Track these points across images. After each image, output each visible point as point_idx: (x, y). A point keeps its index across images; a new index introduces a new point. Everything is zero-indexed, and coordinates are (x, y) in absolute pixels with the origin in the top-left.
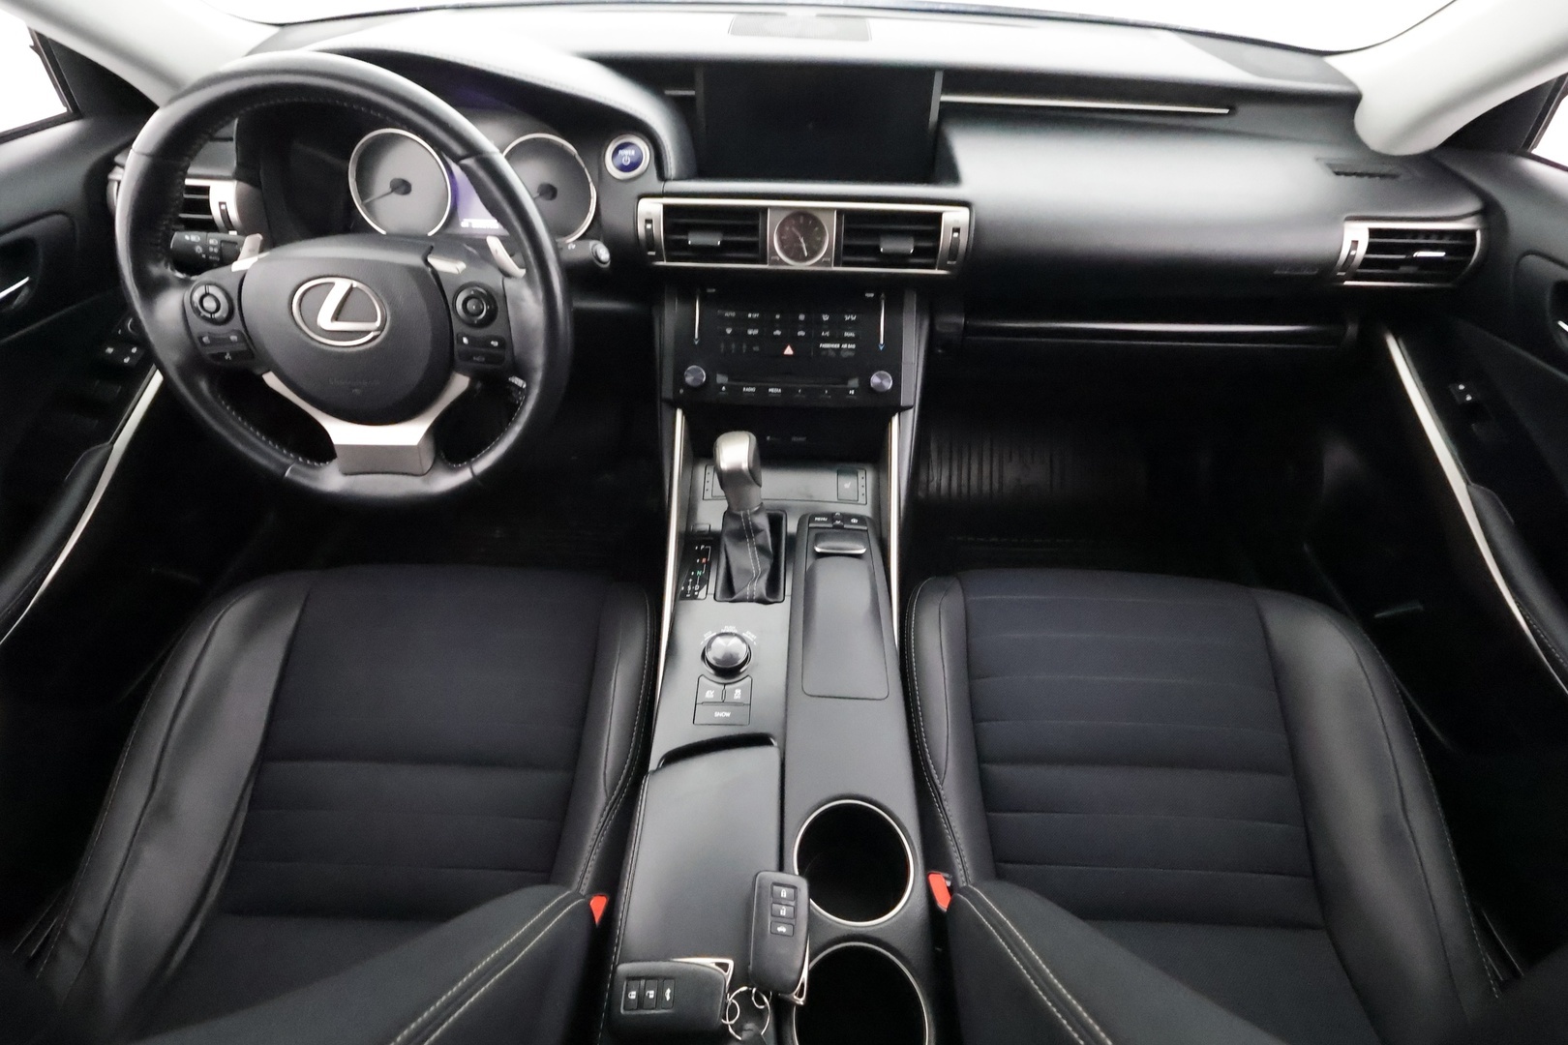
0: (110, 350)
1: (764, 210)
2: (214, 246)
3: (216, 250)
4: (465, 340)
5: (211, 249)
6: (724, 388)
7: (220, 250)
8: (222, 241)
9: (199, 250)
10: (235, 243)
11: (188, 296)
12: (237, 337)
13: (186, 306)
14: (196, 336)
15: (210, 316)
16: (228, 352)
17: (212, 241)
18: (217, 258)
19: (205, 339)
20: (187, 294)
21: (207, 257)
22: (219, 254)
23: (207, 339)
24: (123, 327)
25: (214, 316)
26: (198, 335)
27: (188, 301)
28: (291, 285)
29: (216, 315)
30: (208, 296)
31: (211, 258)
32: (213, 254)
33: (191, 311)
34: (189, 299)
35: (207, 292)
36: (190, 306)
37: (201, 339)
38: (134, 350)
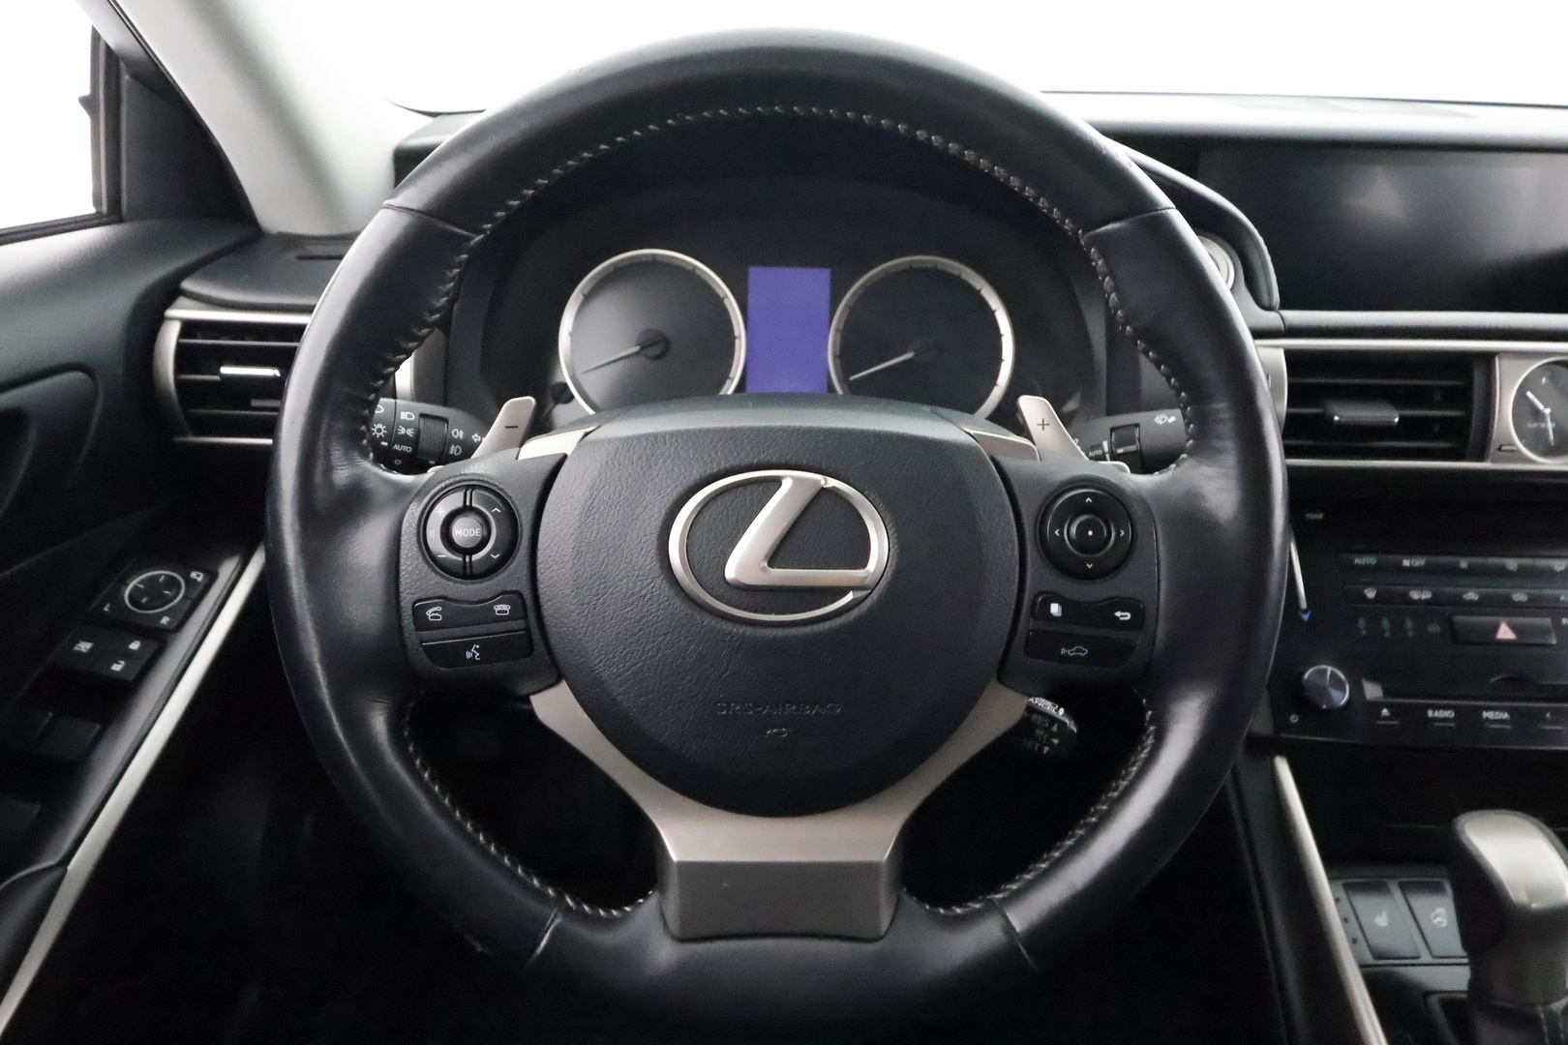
0: (84, 646)
1: (1488, 357)
2: (407, 425)
3: (410, 432)
4: (1055, 609)
5: (402, 431)
6: (1385, 712)
7: (418, 433)
8: (423, 416)
9: (379, 430)
10: (445, 420)
11: (417, 515)
12: (506, 607)
13: (404, 538)
14: (410, 605)
15: (460, 559)
16: (477, 642)
17: (404, 416)
18: (407, 449)
19: (429, 613)
20: (414, 511)
21: (391, 445)
22: (415, 442)
23: (435, 612)
24: (115, 598)
25: (471, 559)
26: (414, 603)
27: (414, 526)
28: (676, 487)
29: (476, 557)
30: (467, 513)
31: (396, 447)
32: (404, 440)
33: (415, 549)
34: (416, 522)
35: (468, 503)
36: (415, 538)
37: (418, 612)
38: (135, 646)
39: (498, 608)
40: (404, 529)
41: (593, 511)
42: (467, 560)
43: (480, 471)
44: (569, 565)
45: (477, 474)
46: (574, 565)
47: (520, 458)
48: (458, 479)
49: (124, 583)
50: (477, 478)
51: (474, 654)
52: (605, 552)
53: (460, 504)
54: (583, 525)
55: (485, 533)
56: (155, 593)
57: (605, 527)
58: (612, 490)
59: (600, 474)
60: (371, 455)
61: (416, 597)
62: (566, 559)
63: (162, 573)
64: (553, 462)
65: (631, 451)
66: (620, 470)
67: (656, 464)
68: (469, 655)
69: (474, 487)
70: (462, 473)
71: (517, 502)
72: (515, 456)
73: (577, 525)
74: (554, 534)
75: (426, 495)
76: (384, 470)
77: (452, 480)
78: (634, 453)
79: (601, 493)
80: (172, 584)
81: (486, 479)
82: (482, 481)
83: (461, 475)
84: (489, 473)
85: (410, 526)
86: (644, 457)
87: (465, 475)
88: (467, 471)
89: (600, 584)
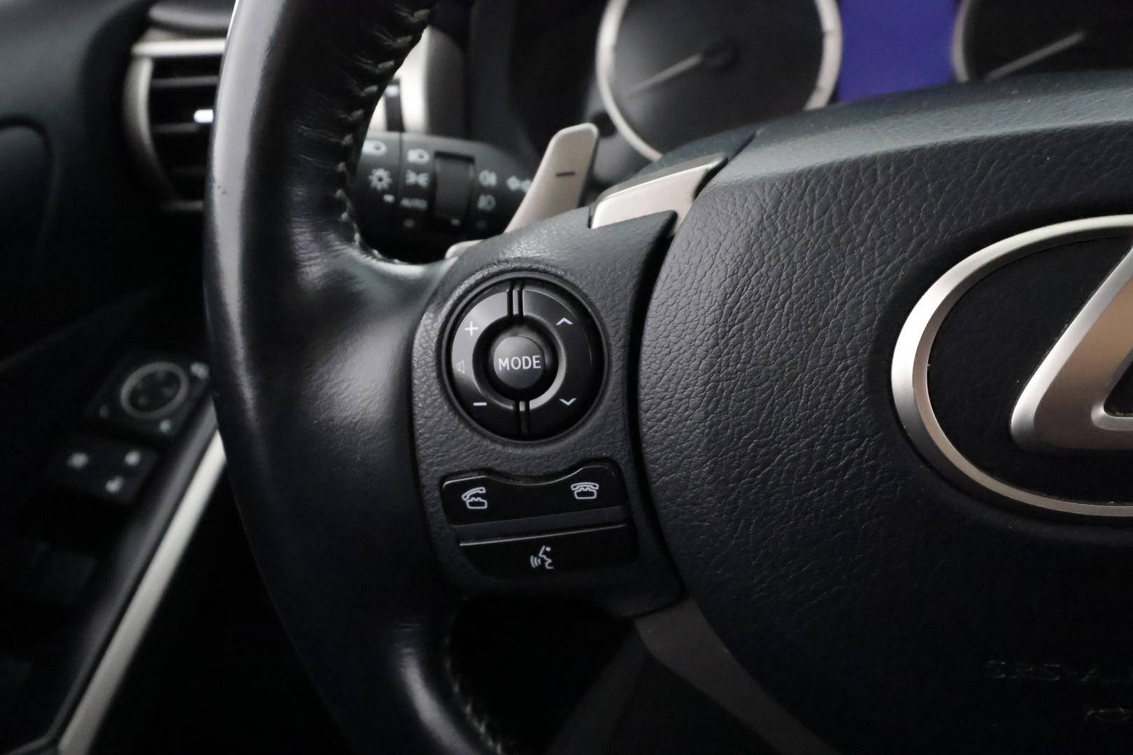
0: (79, 460)
2: (418, 169)
3: (423, 180)
5: (412, 178)
7: (434, 181)
8: (439, 155)
9: (380, 180)
10: (469, 160)
11: (434, 334)
12: (591, 487)
13: (418, 373)
14: (436, 482)
15: (511, 407)
16: (546, 542)
17: (413, 156)
18: (420, 204)
19: (467, 497)
20: (430, 326)
21: (398, 200)
22: (430, 193)
23: (476, 495)
24: (113, 399)
25: (527, 406)
26: (443, 479)
27: (431, 353)
28: (904, 261)
29: (535, 404)
30: (515, 329)
31: (406, 202)
32: (415, 191)
33: (436, 390)
34: (434, 345)
35: (515, 312)
36: (434, 374)
37: (451, 496)
38: (132, 458)
39: (579, 487)
40: (415, 359)
41: (740, 315)
42: (522, 408)
43: (531, 254)
44: (699, 414)
45: (527, 259)
46: (707, 414)
47: (595, 225)
48: (495, 269)
49: (121, 380)
50: (527, 265)
51: (543, 561)
52: (763, 391)
53: (503, 313)
54: (721, 342)
55: (547, 359)
56: (154, 392)
57: (763, 343)
58: (773, 273)
59: (749, 247)
60: (357, 236)
61: (442, 469)
62: (693, 402)
63: (160, 367)
64: (655, 228)
65: (807, 198)
66: (786, 235)
67: (858, 219)
68: (535, 562)
69: (523, 282)
70: (502, 257)
71: (598, 305)
72: (586, 222)
73: (711, 341)
74: (668, 358)
75: (446, 300)
76: (379, 260)
77: (485, 272)
78: (813, 202)
79: (753, 282)
80: (172, 380)
81: (542, 267)
82: (536, 270)
83: (499, 262)
84: (547, 255)
85: (426, 353)
86: (834, 209)
87: (507, 261)
88: (510, 255)
89: (758, 446)
